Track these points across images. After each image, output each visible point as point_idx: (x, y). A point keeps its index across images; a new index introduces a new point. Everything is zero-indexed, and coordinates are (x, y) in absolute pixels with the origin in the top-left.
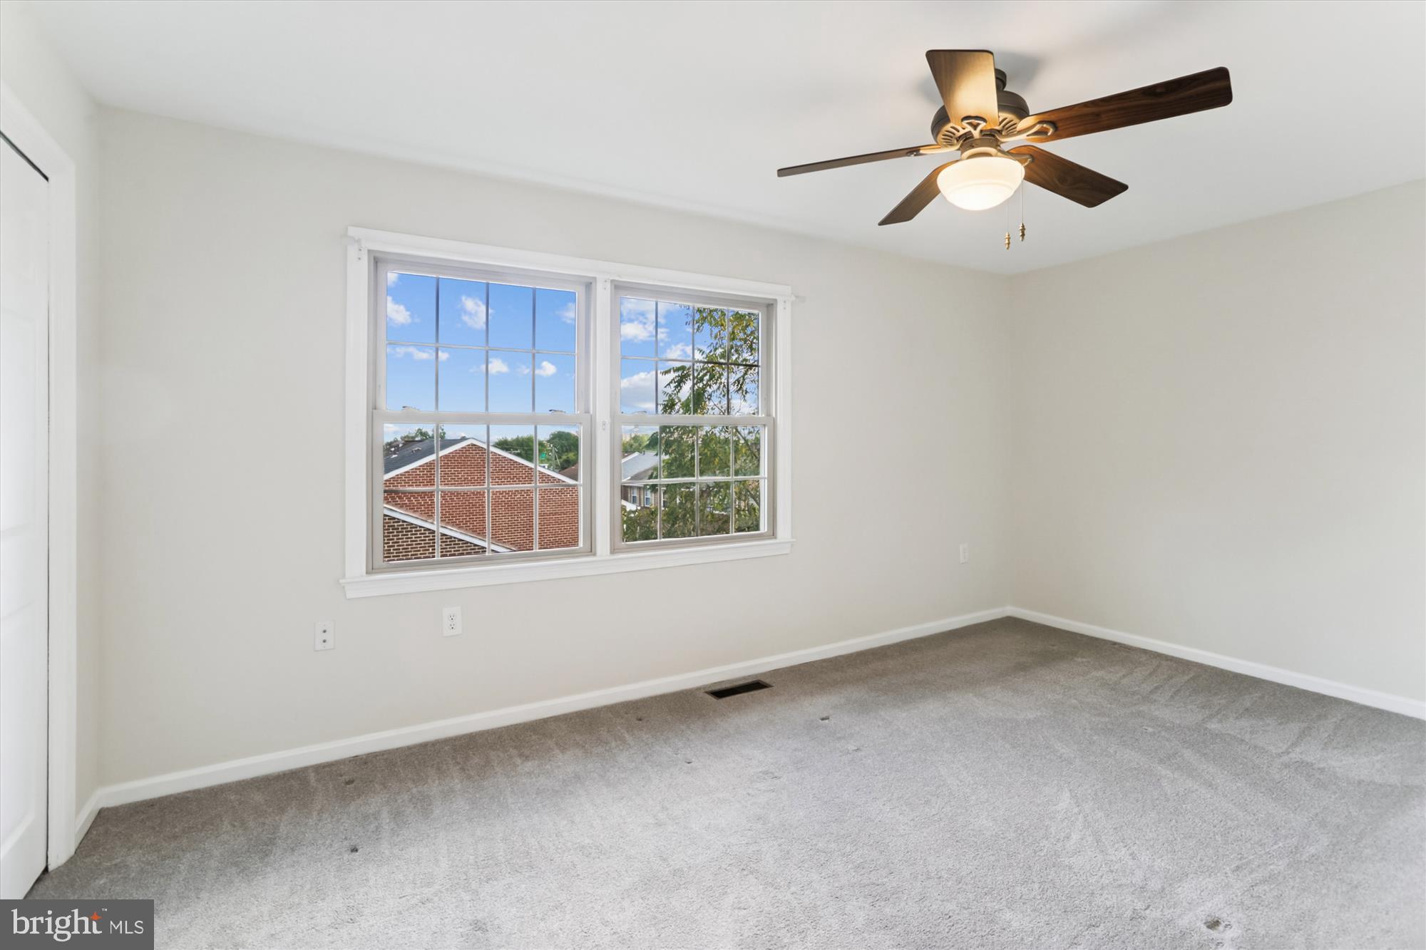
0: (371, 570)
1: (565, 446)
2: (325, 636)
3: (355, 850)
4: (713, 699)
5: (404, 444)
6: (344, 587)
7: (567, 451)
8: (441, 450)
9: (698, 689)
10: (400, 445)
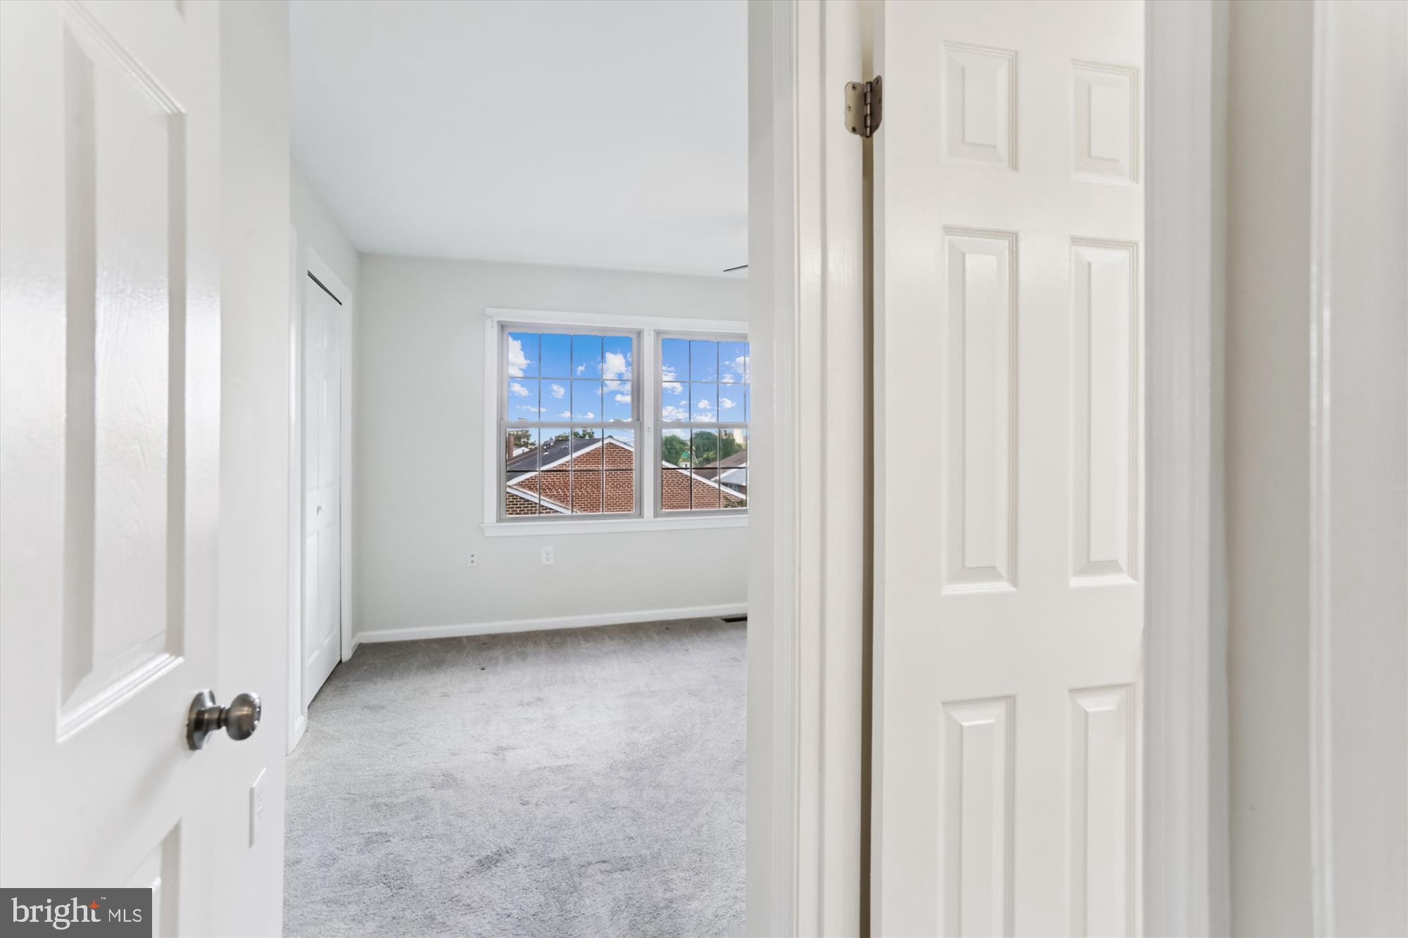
0: (500, 520)
1: (706, 445)
2: (472, 559)
3: (483, 669)
4: (724, 623)
5: (555, 443)
6: (483, 530)
7: (708, 450)
8: (575, 452)
9: (717, 617)
10: (552, 444)
